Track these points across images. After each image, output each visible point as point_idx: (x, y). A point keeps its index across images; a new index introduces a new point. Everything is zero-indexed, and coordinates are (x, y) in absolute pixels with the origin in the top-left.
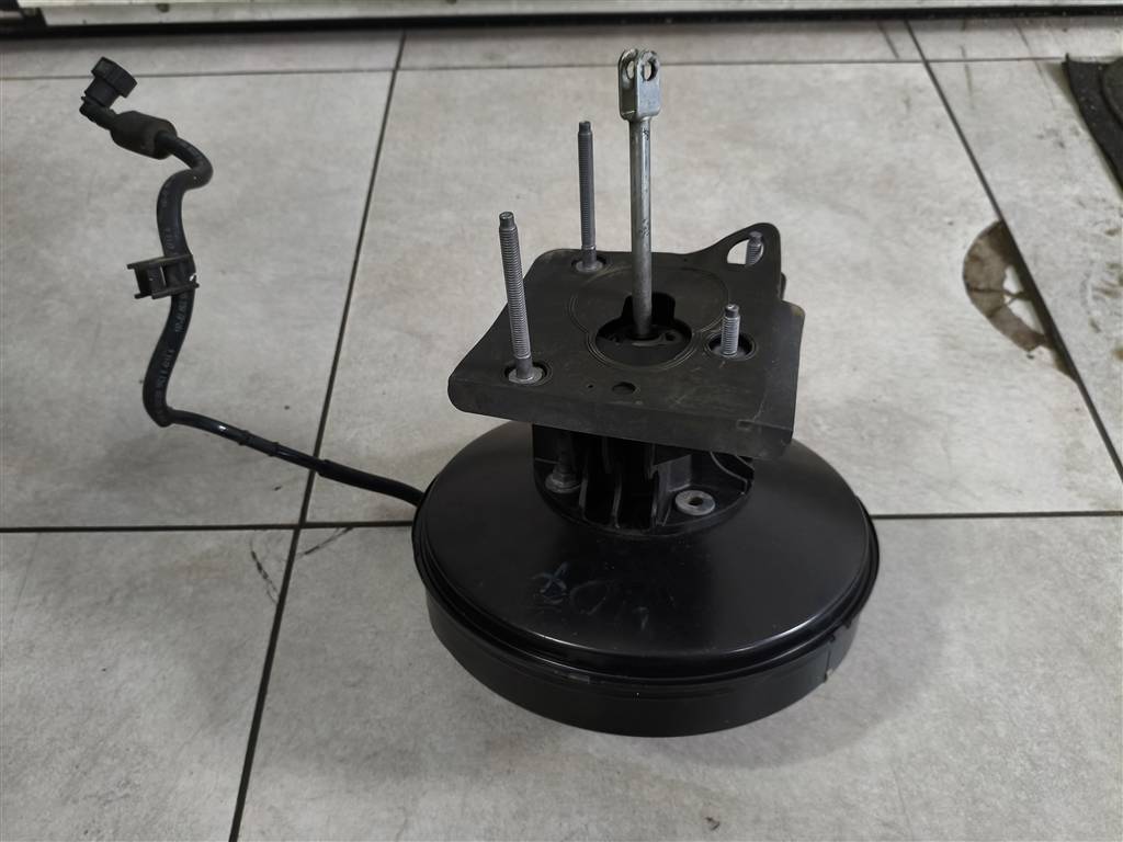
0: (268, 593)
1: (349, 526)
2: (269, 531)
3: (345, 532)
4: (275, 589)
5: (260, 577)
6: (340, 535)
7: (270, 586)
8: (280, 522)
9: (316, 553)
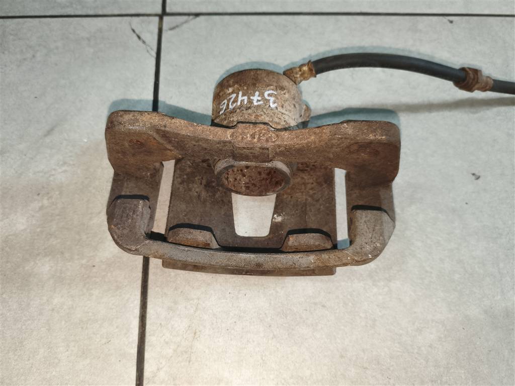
0: (148, 51)
1: (197, 15)
2: (141, 18)
3: (195, 18)
4: (152, 49)
5: (140, 43)
6: (191, 20)
7: (148, 48)
8: (148, 12)
9: (177, 30)
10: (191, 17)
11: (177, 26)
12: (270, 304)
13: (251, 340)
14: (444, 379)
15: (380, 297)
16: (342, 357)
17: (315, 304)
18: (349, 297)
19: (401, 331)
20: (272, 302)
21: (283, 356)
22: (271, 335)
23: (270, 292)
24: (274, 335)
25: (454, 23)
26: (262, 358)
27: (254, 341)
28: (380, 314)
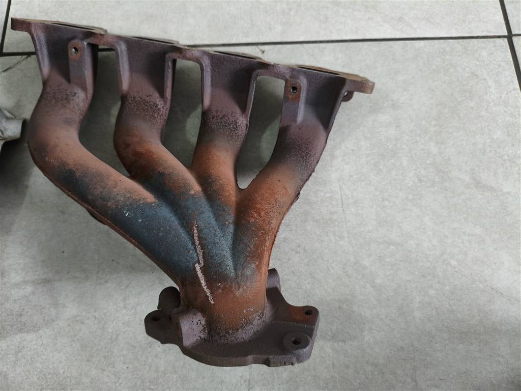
1: (29, 54)
3: (27, 58)
9: (10, 71)
10: (24, 57)
11: (10, 68)
12: (44, 320)
13: (26, 346)
14: (160, 381)
15: (127, 317)
16: (88, 361)
17: (77, 321)
18: (103, 316)
19: (136, 344)
20: (46, 319)
21: (46, 359)
22: (41, 343)
23: (46, 311)
24: (43, 343)
25: (265, 52)
26: (31, 359)
27: (27, 347)
28: (124, 330)
